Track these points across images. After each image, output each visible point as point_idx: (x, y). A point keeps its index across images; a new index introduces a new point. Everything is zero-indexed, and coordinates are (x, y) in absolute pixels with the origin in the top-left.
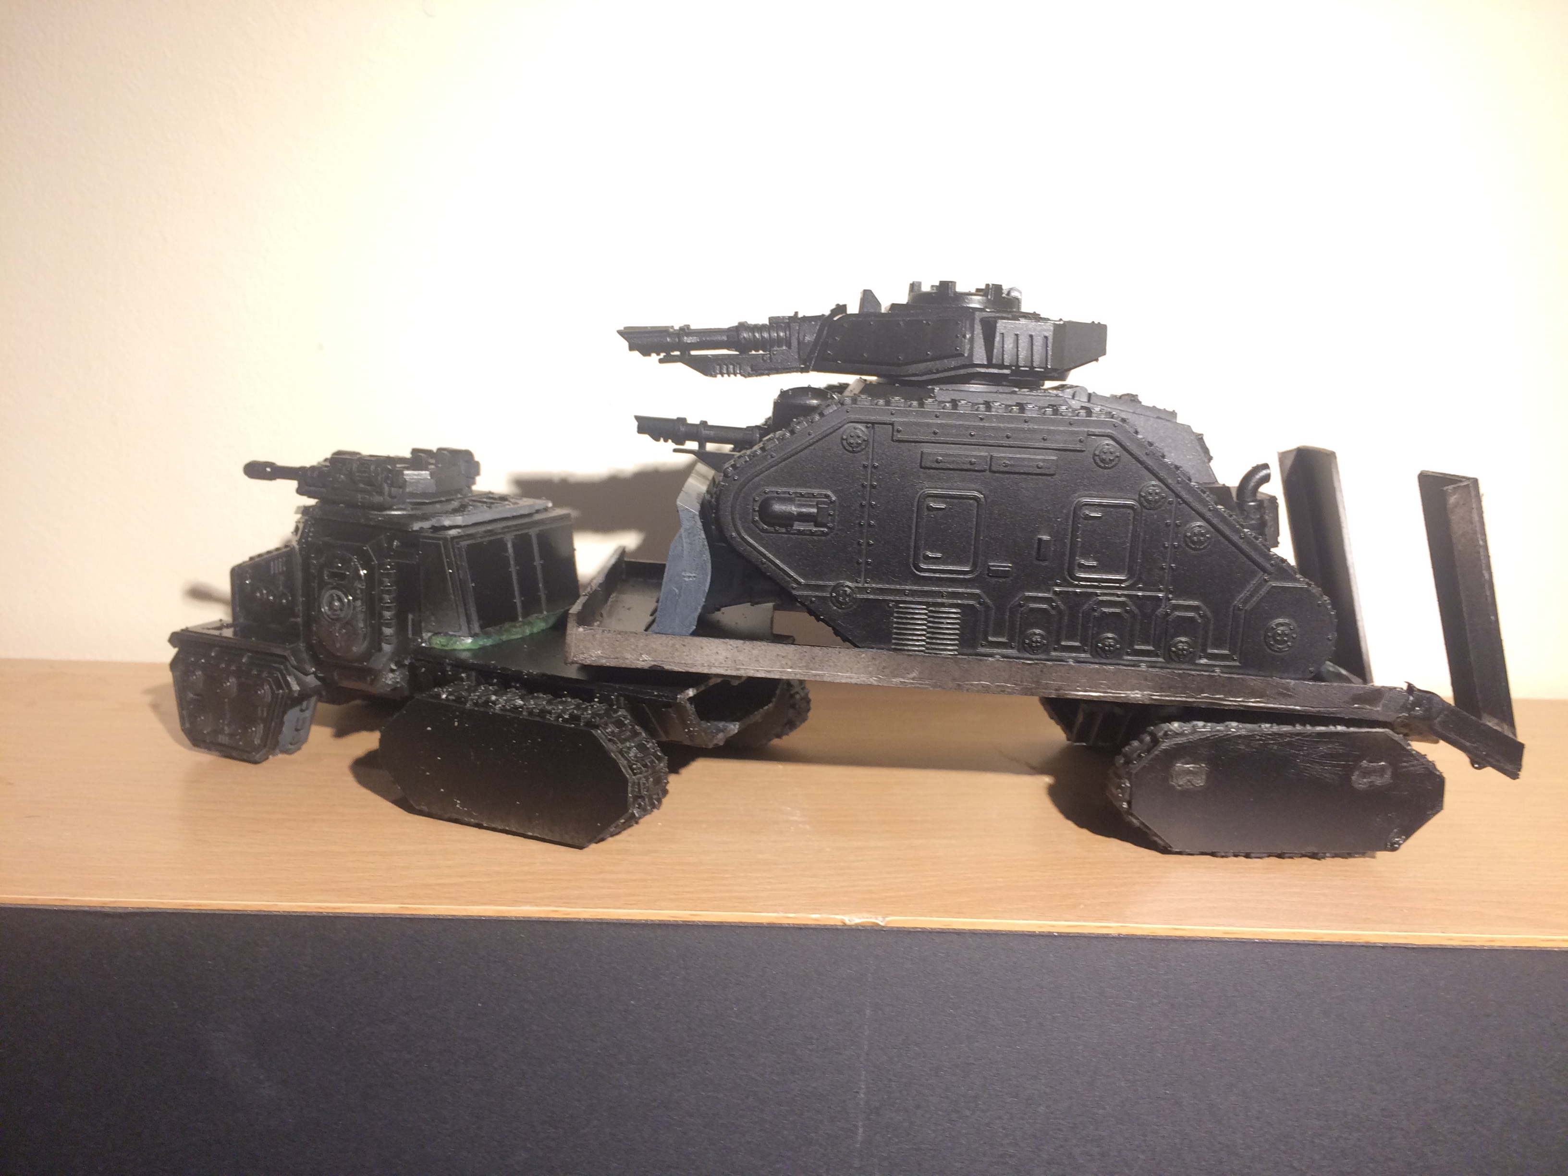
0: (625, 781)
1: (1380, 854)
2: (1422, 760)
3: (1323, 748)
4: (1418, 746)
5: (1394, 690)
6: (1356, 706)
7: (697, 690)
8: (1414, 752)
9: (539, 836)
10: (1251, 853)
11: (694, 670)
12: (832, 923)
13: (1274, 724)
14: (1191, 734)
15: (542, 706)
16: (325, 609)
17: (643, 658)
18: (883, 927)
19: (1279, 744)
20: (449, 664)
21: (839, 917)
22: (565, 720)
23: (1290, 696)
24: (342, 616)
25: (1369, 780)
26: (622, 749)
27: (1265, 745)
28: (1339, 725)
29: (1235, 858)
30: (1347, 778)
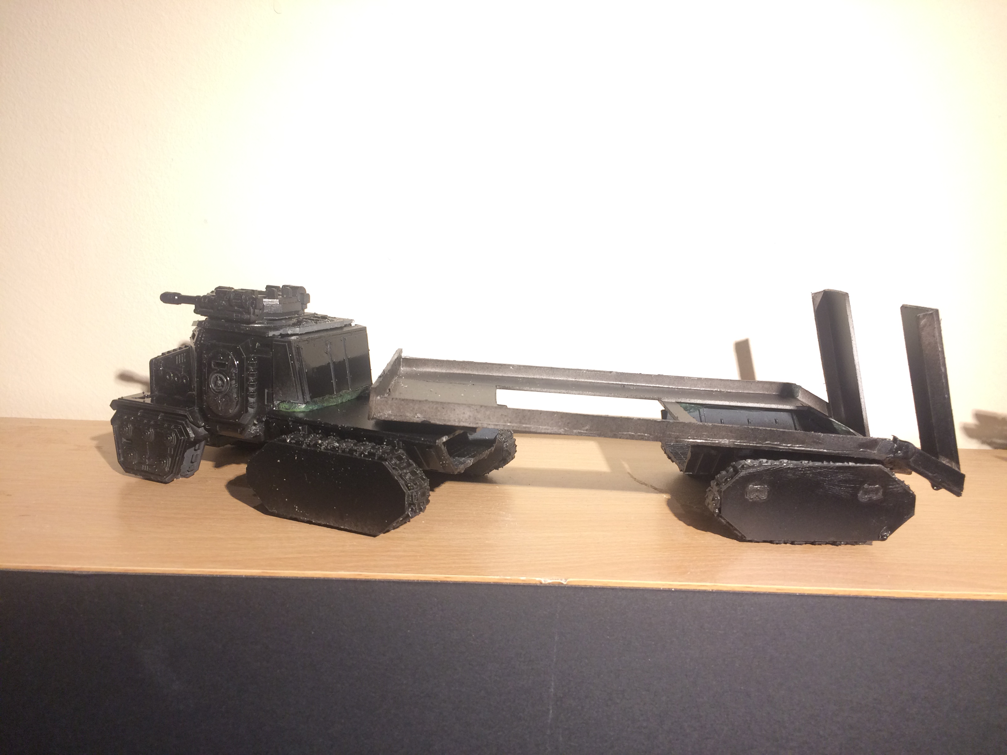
0: (404, 494)
1: (875, 543)
2: (902, 484)
3: (840, 476)
4: (899, 476)
5: (885, 441)
6: (861, 450)
7: (448, 437)
8: (897, 479)
9: (348, 528)
10: (795, 541)
11: (449, 424)
12: (534, 583)
13: (810, 461)
14: (758, 466)
15: (350, 447)
16: (212, 386)
17: (417, 416)
18: (566, 585)
19: (813, 473)
20: (290, 421)
21: (538, 579)
22: (365, 456)
23: (821, 443)
24: (223, 390)
25: (869, 496)
26: (401, 474)
27: (805, 474)
28: (851, 462)
29: (785, 545)
30: (854, 495)
